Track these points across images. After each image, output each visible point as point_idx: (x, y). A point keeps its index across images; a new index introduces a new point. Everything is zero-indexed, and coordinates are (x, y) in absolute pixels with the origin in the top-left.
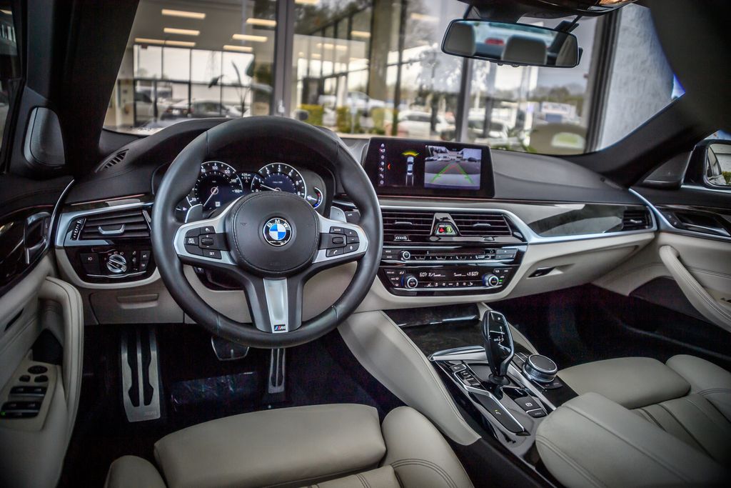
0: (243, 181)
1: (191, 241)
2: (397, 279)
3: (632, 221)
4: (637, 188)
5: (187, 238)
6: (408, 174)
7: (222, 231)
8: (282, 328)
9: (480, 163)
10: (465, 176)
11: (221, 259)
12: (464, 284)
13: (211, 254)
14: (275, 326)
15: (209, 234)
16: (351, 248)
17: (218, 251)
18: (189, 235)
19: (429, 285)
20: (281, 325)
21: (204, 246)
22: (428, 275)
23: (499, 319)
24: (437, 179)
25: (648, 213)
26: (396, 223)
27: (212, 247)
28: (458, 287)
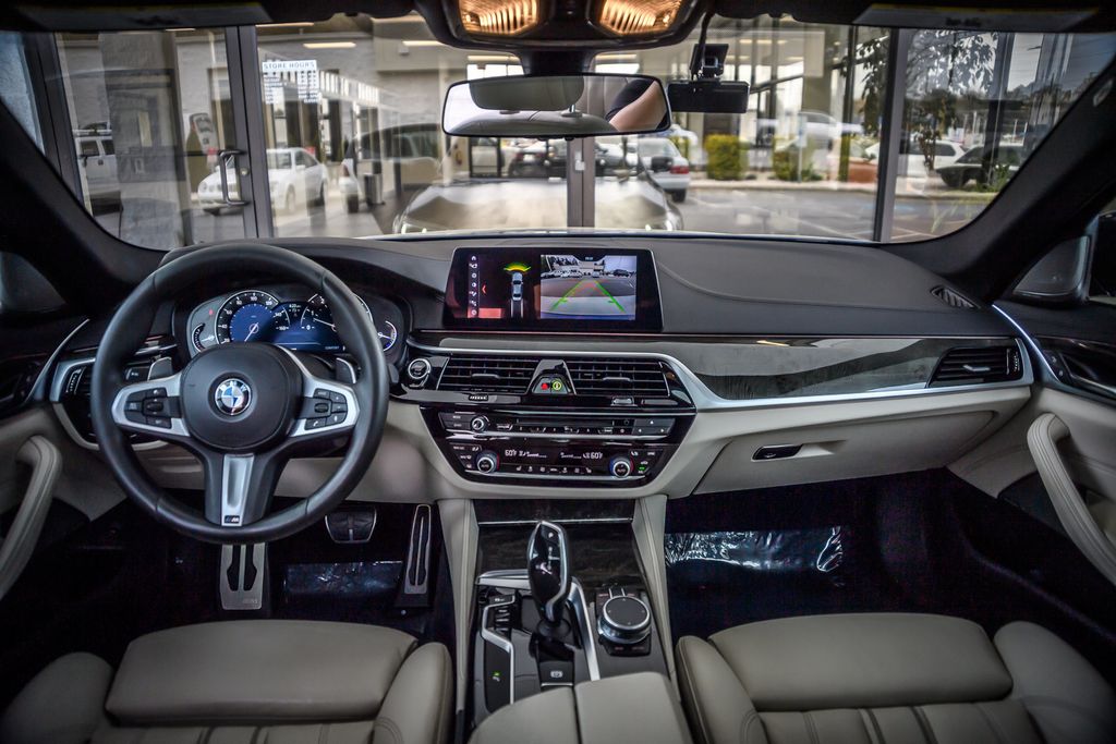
0: (291, 314)
1: (133, 406)
2: (469, 457)
3: (967, 367)
4: (1005, 304)
5: (128, 402)
6: (514, 298)
7: (177, 393)
8: (234, 520)
9: (634, 278)
10: (610, 299)
11: (170, 428)
12: (577, 471)
13: (158, 422)
14: (226, 517)
15: (157, 397)
16: (336, 418)
17: (168, 419)
18: (132, 398)
19: (519, 469)
20: (233, 517)
21: (148, 413)
22: (518, 453)
23: (551, 535)
24: (562, 303)
25: (1015, 349)
26: (475, 375)
27: (160, 413)
28: (565, 474)
